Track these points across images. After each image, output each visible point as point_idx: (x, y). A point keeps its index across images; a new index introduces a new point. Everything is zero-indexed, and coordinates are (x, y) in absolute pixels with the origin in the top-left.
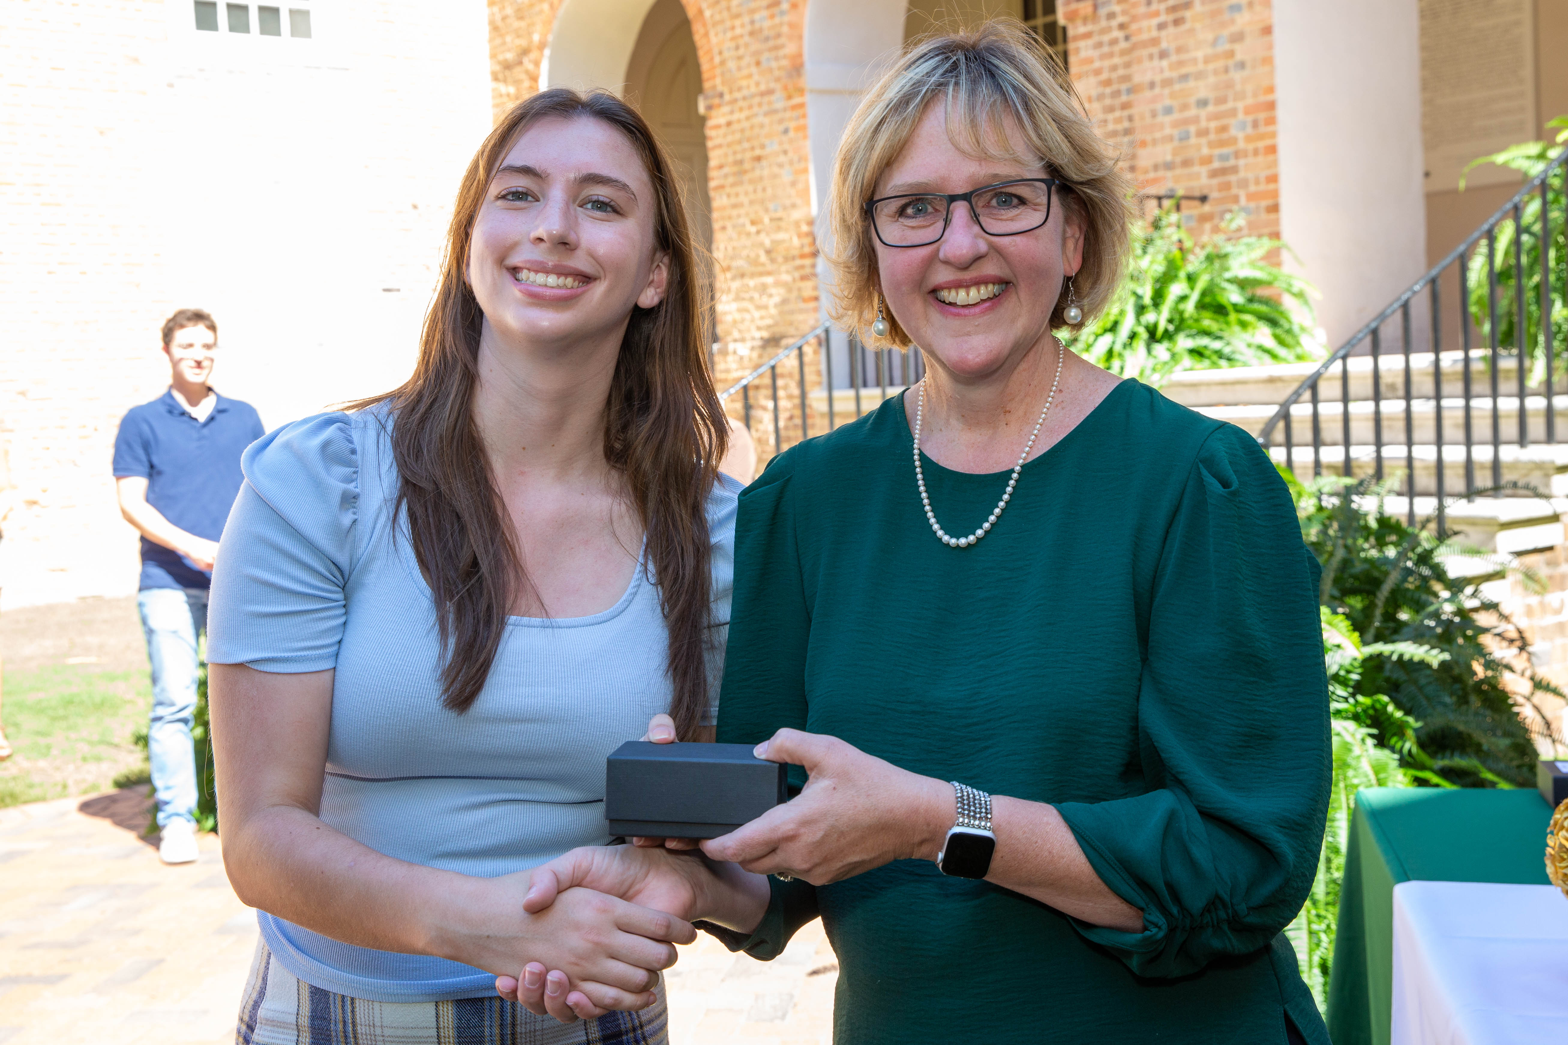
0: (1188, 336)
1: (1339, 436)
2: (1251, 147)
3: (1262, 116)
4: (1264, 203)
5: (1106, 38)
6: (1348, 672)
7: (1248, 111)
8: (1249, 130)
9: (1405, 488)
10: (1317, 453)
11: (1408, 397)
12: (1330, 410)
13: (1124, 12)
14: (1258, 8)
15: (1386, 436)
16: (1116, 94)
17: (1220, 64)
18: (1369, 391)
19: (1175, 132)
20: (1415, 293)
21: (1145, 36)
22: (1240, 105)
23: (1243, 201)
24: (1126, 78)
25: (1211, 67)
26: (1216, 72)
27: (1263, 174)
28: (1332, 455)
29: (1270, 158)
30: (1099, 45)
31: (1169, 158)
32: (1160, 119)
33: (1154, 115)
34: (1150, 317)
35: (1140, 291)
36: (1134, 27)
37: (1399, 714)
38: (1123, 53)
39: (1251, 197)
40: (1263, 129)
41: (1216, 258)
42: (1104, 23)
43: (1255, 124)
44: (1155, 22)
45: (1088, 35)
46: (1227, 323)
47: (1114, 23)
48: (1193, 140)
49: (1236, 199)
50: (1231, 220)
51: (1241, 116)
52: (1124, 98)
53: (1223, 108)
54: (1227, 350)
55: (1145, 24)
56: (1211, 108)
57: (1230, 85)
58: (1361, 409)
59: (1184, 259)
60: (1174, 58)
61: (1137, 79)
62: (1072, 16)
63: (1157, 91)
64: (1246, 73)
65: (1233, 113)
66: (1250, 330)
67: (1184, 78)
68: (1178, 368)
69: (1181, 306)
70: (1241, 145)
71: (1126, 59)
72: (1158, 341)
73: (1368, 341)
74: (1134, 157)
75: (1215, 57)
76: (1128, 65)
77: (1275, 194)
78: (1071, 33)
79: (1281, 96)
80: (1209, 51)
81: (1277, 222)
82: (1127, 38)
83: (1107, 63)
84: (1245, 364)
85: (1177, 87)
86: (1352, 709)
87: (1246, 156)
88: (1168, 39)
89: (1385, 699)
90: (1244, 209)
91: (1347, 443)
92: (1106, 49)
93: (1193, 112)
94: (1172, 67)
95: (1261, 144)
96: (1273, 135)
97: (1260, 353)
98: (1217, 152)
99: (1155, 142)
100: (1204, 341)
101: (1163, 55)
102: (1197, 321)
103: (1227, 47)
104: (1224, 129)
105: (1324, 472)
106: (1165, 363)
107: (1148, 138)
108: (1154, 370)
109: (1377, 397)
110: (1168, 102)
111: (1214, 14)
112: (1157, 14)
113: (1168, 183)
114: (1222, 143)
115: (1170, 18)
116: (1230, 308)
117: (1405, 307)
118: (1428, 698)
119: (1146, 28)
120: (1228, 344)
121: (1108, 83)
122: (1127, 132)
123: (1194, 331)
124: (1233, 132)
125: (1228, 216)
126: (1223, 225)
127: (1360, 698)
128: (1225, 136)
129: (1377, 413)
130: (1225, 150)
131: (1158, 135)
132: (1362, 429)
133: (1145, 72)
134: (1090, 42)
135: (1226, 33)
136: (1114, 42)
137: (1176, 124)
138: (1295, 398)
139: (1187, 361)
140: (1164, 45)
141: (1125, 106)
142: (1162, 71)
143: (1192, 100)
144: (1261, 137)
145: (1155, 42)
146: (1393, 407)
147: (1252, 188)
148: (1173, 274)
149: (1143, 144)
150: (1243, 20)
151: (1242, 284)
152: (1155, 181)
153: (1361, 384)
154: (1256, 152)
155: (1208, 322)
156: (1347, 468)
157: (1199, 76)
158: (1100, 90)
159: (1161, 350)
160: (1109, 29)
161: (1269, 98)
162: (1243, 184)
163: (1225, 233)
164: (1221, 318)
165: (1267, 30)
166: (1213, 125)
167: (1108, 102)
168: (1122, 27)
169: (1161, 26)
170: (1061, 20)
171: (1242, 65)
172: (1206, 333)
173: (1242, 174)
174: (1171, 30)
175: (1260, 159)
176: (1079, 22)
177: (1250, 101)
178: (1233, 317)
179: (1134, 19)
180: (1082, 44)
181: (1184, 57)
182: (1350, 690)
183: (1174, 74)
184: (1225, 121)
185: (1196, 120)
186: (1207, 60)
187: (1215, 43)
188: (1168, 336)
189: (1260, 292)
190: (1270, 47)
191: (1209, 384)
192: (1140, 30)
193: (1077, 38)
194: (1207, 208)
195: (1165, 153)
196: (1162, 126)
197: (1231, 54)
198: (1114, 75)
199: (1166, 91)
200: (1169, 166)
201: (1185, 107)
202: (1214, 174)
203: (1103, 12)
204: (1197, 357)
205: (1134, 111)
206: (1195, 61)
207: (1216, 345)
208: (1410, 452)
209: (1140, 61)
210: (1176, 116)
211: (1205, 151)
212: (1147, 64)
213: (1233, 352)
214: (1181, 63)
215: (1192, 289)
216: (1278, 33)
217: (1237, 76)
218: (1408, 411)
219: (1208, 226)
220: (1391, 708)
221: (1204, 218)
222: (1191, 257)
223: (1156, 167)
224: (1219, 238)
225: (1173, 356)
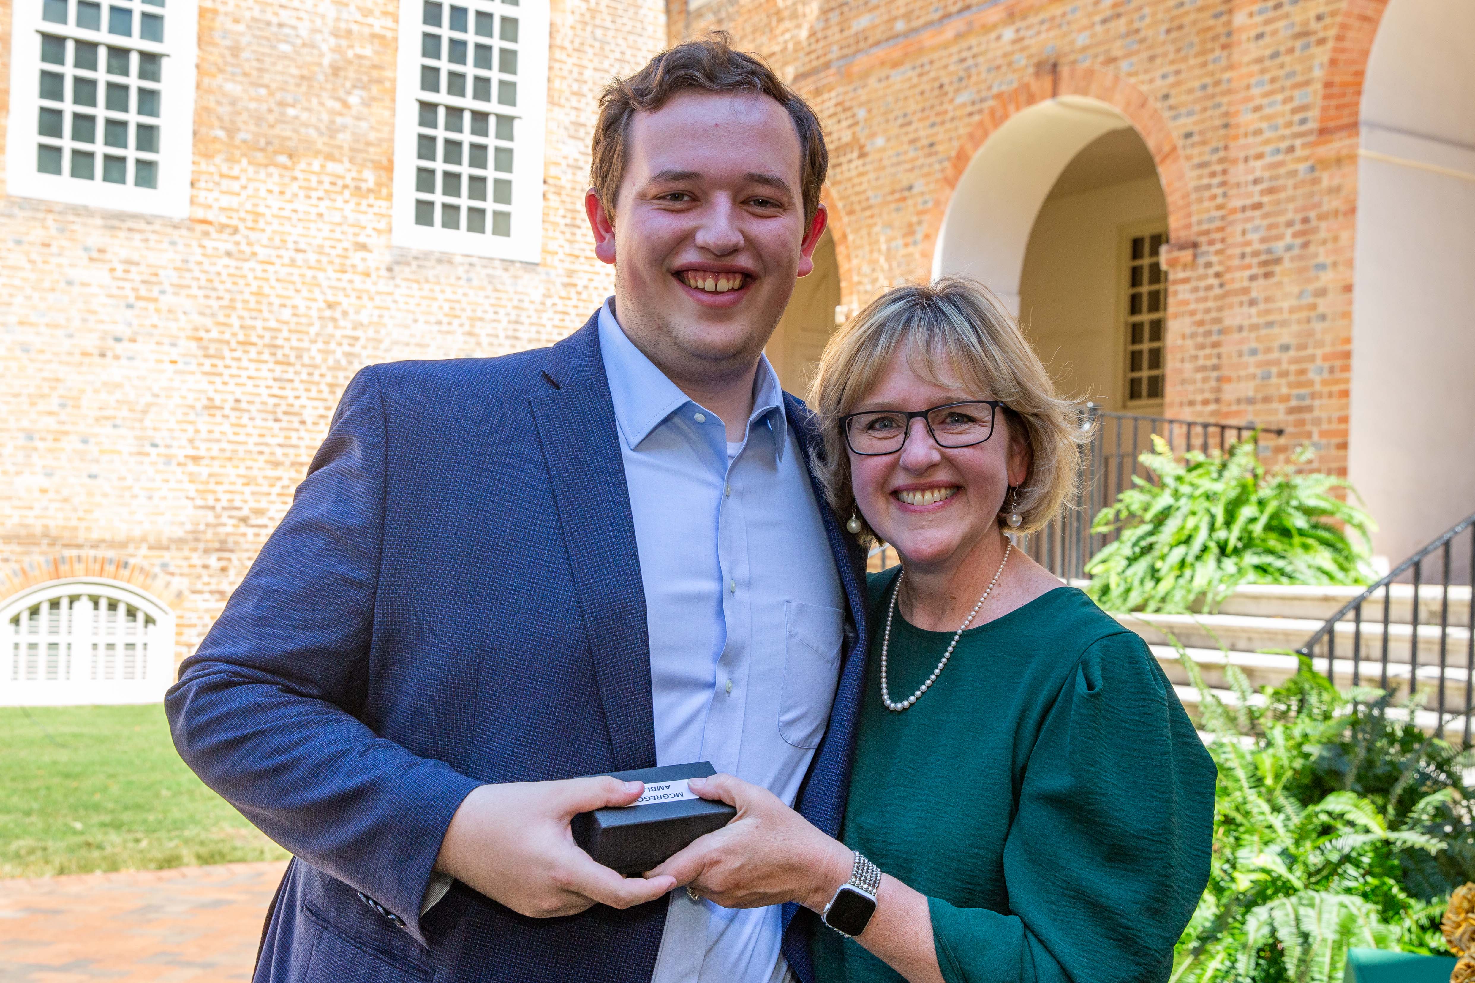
0: (1256, 553)
1: (1377, 652)
2: (1326, 390)
3: (1338, 363)
4: (1335, 441)
5: (1202, 284)
6: (1360, 855)
7: (1325, 358)
8: (1326, 375)
9: (1435, 704)
10: (1356, 666)
11: (1444, 623)
12: (1372, 629)
13: (1220, 263)
14: (1341, 268)
15: (1421, 657)
16: (1208, 333)
17: (1304, 315)
18: (1408, 616)
19: (1259, 372)
20: (1456, 533)
21: (1237, 285)
22: (1319, 352)
23: (1316, 437)
24: (1218, 321)
25: (1295, 316)
26: (1299, 322)
27: (1336, 415)
28: (1371, 669)
29: (1344, 401)
30: (1196, 290)
31: (1251, 394)
32: (1246, 359)
33: (1240, 354)
34: (1221, 534)
35: (1214, 510)
36: (1228, 277)
37: (1402, 896)
38: (1217, 298)
39: (1323, 434)
40: (1338, 375)
41: (1284, 487)
42: (1201, 271)
43: (1332, 370)
44: (1247, 273)
45: (1186, 280)
46: (1291, 545)
47: (1211, 271)
48: (1274, 380)
49: (1309, 435)
50: (1302, 453)
51: (1319, 362)
52: (1215, 338)
53: (1303, 353)
54: (1288, 569)
55: (1238, 275)
56: (1292, 353)
57: (1311, 334)
58: (1400, 631)
59: (1256, 485)
60: (1262, 306)
61: (1227, 322)
62: (1173, 263)
63: (1245, 334)
64: (1327, 324)
65: (1312, 358)
66: (1312, 552)
67: (1270, 324)
68: (1243, 581)
69: (1251, 527)
70: (1318, 387)
71: (1219, 303)
72: (1227, 556)
73: (1410, 572)
74: (1218, 390)
75: (1300, 309)
76: (1220, 309)
77: (1345, 433)
78: (1171, 277)
79: (1357, 347)
80: (1294, 302)
81: (1345, 458)
82: (1221, 285)
83: (1202, 306)
84: (1304, 583)
85: (1263, 332)
86: (1361, 888)
87: (1320, 396)
88: (1258, 289)
89: (1391, 882)
90: (1314, 445)
91: (1385, 659)
92: (1201, 294)
93: (1275, 355)
94: (1259, 314)
95: (1336, 388)
96: (1347, 381)
97: (1319, 574)
98: (1295, 392)
99: (1239, 379)
100: (1268, 559)
101: (1252, 303)
102: (1264, 540)
103: (1311, 300)
104: (1303, 372)
105: (1363, 683)
106: (1232, 576)
107: (1233, 375)
108: (1221, 581)
109: (1415, 622)
110: (1254, 345)
111: (1301, 271)
112: (1249, 267)
113: (1249, 415)
114: (1300, 385)
115: (1261, 271)
116: (1294, 532)
117: (1447, 544)
118: (1432, 886)
119: (1239, 278)
120: (1291, 563)
121: (1201, 323)
122: (1216, 368)
123: (1259, 550)
124: (1311, 375)
125: (1298, 450)
126: (1294, 457)
127: (1369, 879)
128: (1303, 378)
129: (1415, 636)
130: (1302, 391)
131: (1243, 373)
132: (1400, 649)
133: (1236, 316)
134: (1188, 286)
135: (1311, 287)
136: (1209, 288)
137: (1259, 365)
138: (1340, 615)
139: (1251, 575)
140: (1254, 294)
141: (1215, 345)
142: (1250, 317)
143: (1276, 344)
144: (1337, 382)
145: (1246, 291)
146: (1430, 632)
147: (1325, 426)
148: (1244, 497)
149: (1229, 380)
150: (1327, 278)
151: (1308, 512)
152: (1237, 413)
153: (1401, 610)
154: (1330, 395)
155: (1273, 542)
156: (1383, 682)
157: (1284, 324)
158: (1194, 329)
159: (1230, 564)
160: (1205, 277)
161: (1346, 348)
162: (1317, 422)
163: (1295, 464)
164: (1286, 540)
165: (1348, 288)
166: (1293, 368)
167: (1200, 340)
168: (1217, 275)
169: (1253, 278)
170: (1164, 267)
171: (1323, 317)
172: (1271, 552)
173: (1316, 413)
174: (1261, 282)
175: (1334, 401)
176: (1179, 268)
177: (1328, 349)
178: (1297, 540)
179: (1229, 269)
180: (1180, 287)
181: (1271, 306)
182: (1362, 871)
183: (1262, 321)
184: (1304, 366)
185: (1278, 362)
186: (1292, 310)
187: (1300, 295)
188: (1236, 551)
189: (1323, 520)
190: (1350, 303)
191: (1269, 598)
192: (1233, 280)
193: (1176, 282)
194: (1282, 441)
195: (1248, 389)
196: (1246, 366)
197: (1313, 307)
198: (1207, 317)
199: (1253, 335)
200: (1251, 401)
201: (1268, 350)
202: (1291, 411)
203: (1201, 261)
204: (1261, 573)
205: (1222, 350)
206: (1281, 310)
207: (1280, 563)
208: (1442, 673)
209: (1231, 306)
210: (1260, 357)
211: (1285, 390)
212: (1237, 310)
213: (1294, 571)
214: (1267, 312)
215: (1262, 512)
216: (1358, 293)
217: (1318, 326)
218: (1444, 636)
219: (1282, 457)
220: (1395, 890)
221: (1279, 450)
222: (1262, 483)
223: (1239, 401)
224: (1290, 469)
225: (1240, 570)
